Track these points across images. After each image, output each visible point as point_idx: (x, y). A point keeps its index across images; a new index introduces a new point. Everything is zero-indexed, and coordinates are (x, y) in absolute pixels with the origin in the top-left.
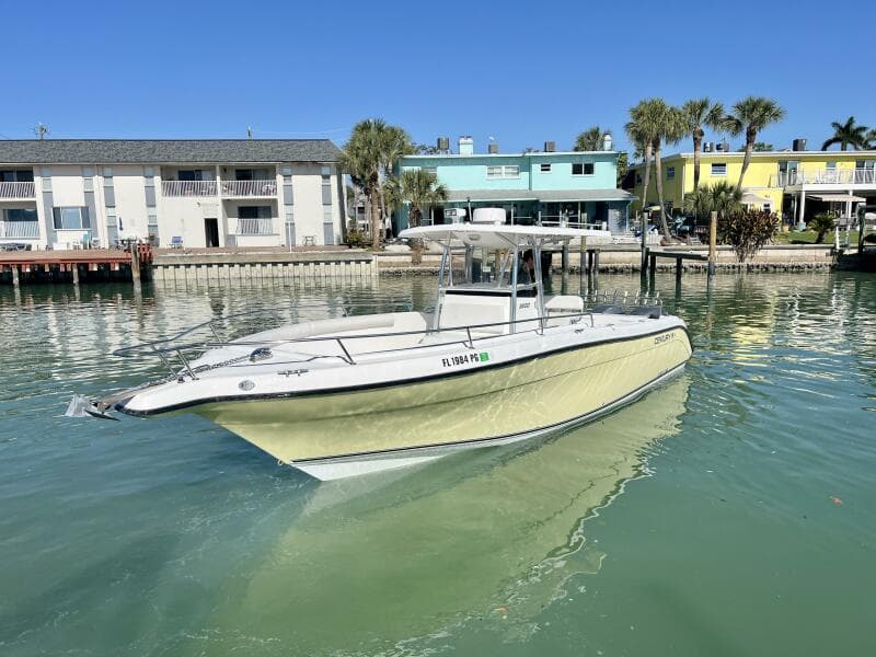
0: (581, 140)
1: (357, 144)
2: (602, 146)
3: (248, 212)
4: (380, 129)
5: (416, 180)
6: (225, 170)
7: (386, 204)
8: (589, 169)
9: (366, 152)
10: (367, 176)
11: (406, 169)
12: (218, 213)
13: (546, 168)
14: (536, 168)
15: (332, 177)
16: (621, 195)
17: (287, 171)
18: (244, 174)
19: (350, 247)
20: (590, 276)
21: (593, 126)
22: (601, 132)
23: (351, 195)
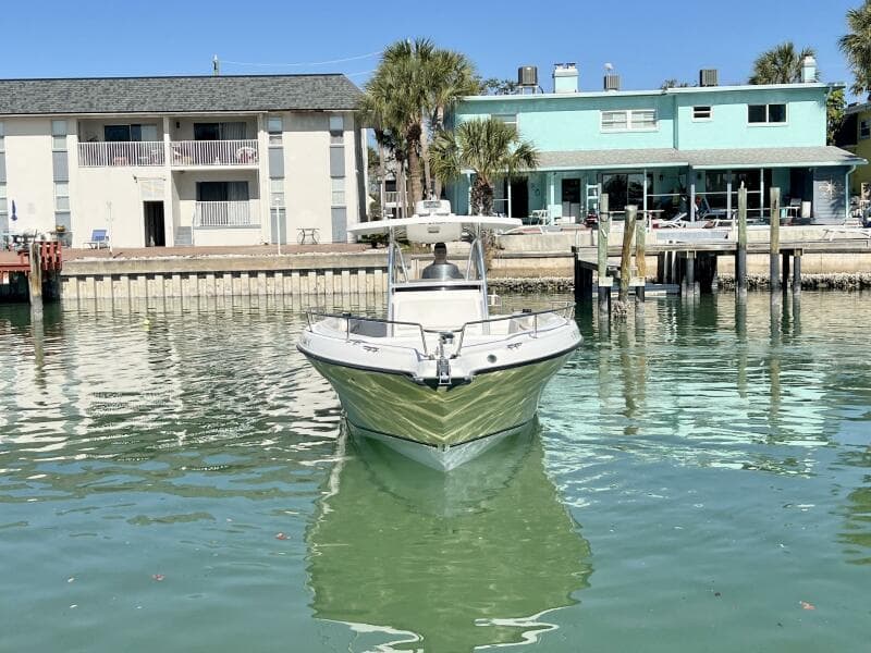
0: (761, 65)
1: (389, 80)
2: (799, 74)
3: (212, 190)
4: (424, 55)
5: (483, 136)
6: (178, 125)
7: (432, 176)
8: (778, 114)
9: (402, 92)
10: (403, 131)
11: (466, 118)
12: (165, 193)
13: (702, 112)
14: (685, 112)
15: (346, 134)
16: (836, 156)
17: (275, 124)
18: (207, 130)
19: (374, 247)
20: (785, 294)
21: (782, 43)
22: (797, 52)
23: (375, 162)
